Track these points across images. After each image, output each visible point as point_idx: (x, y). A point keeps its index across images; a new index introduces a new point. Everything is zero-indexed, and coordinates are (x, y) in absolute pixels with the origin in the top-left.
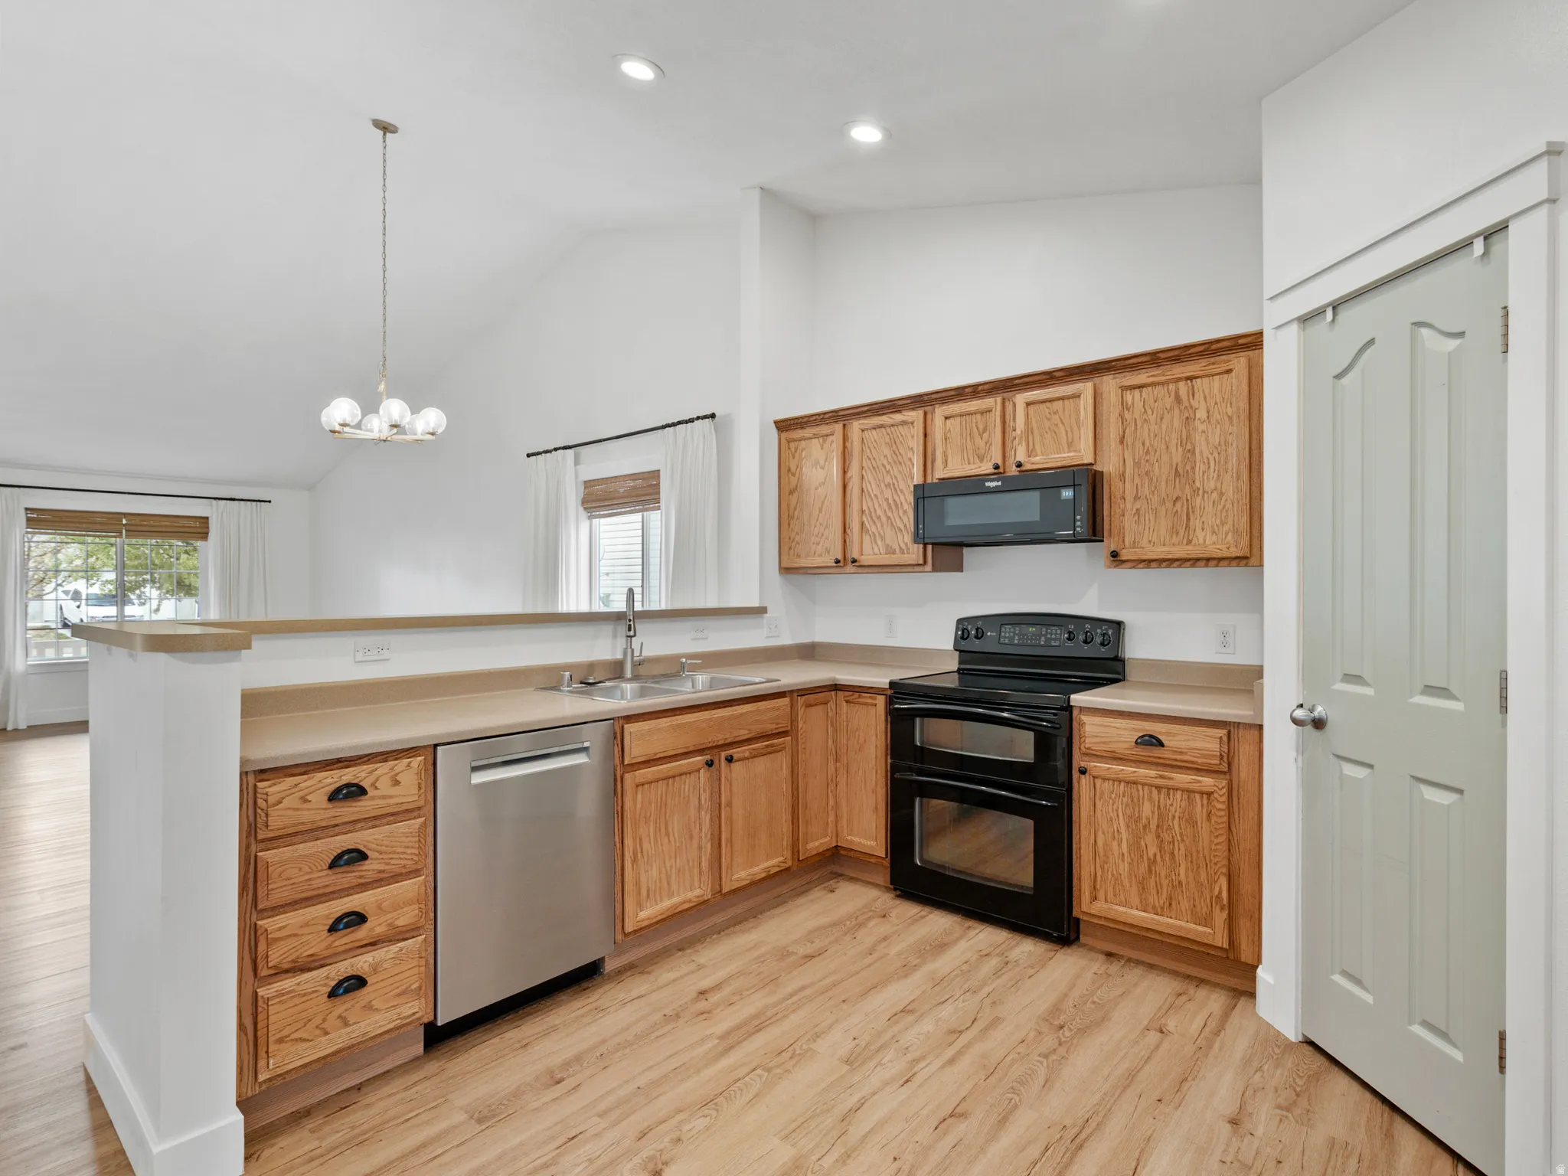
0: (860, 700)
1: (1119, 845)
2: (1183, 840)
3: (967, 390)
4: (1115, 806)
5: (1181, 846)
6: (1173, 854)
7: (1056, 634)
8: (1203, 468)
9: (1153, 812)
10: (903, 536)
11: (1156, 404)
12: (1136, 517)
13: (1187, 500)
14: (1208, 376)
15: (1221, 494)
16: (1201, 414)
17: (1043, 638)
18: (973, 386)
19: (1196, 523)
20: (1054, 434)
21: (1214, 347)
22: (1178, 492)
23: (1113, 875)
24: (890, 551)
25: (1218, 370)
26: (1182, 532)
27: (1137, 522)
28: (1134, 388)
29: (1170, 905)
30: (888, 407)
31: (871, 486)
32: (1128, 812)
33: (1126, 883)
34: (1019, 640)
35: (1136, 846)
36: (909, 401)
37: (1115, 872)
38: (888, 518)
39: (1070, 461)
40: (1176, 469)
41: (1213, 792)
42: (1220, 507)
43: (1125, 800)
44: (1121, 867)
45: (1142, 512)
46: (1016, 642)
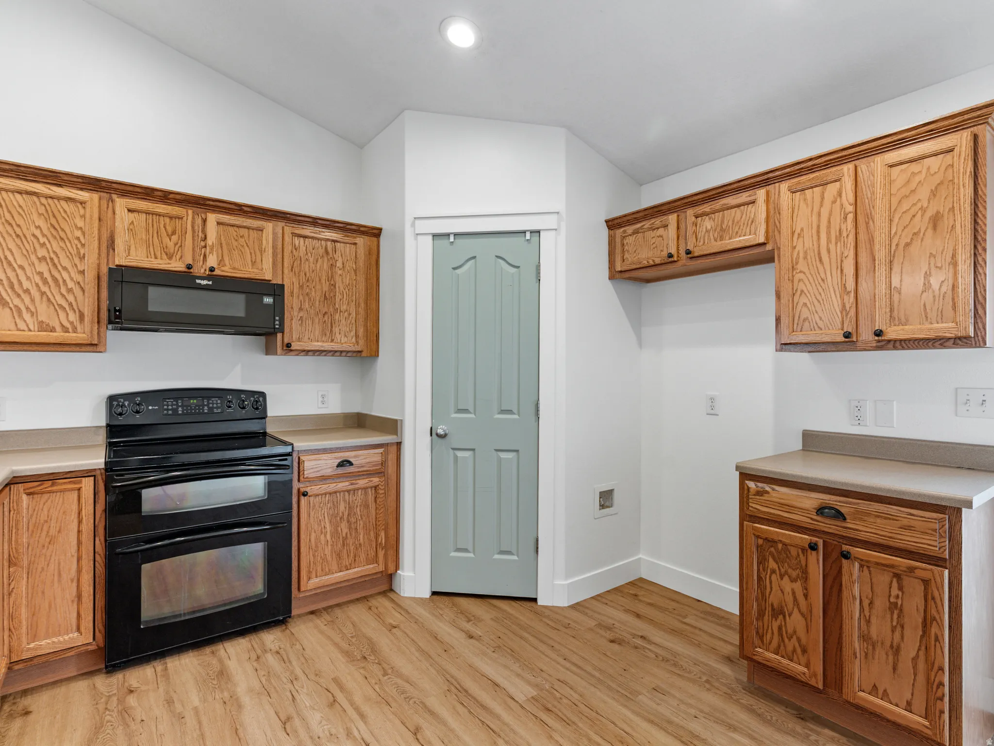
0: (55, 488)
1: (325, 536)
2: (362, 518)
3: (157, 193)
4: (323, 511)
5: (361, 522)
6: (356, 529)
7: (217, 404)
8: (340, 297)
9: (345, 508)
10: (67, 314)
11: (314, 251)
12: (300, 322)
13: (331, 315)
14: (344, 243)
15: (350, 314)
16: (339, 264)
17: (206, 408)
18: (163, 191)
19: (336, 330)
20: (240, 252)
21: (348, 227)
22: (325, 310)
23: (321, 557)
24: (43, 327)
25: (350, 242)
26: (328, 334)
27: (301, 325)
28: (301, 237)
29: (355, 560)
30: (45, 177)
31: (13, 254)
32: (331, 512)
33: (329, 558)
34: (183, 411)
35: (335, 533)
36: (80, 180)
37: (322, 555)
38: (43, 294)
39: (254, 275)
40: (325, 295)
41: (378, 485)
42: (349, 321)
43: (329, 505)
44: (326, 550)
45: (304, 319)
46: (180, 412)
